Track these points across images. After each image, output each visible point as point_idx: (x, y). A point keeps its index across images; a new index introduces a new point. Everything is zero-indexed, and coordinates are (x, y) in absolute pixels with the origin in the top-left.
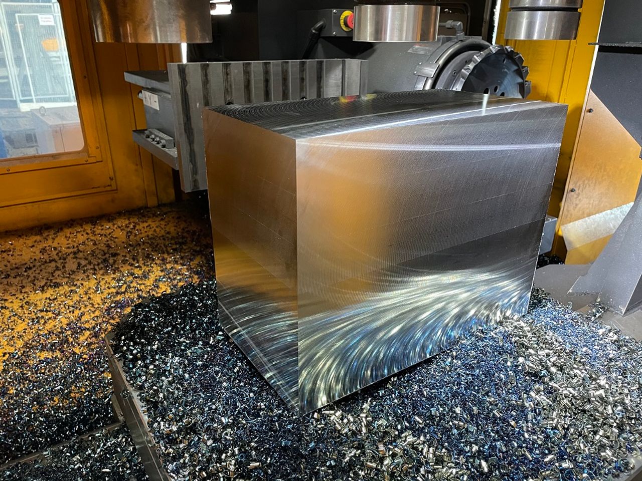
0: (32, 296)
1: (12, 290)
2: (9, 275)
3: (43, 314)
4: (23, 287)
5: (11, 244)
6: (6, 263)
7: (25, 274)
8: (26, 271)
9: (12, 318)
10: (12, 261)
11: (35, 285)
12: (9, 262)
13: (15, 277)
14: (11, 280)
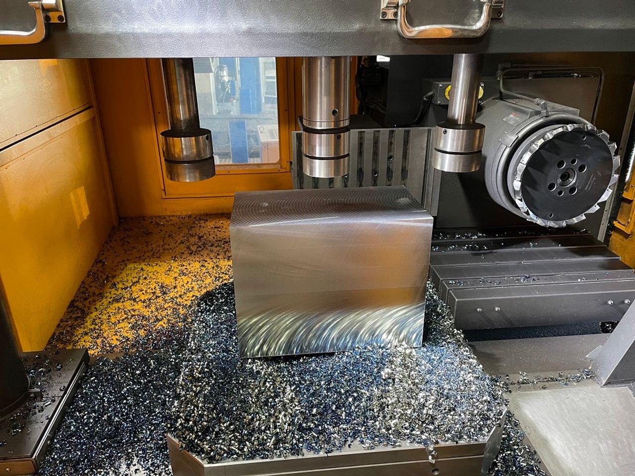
0: (222, 261)
1: (212, 256)
2: (213, 245)
3: (223, 275)
4: (218, 254)
5: (222, 223)
6: (214, 236)
7: (223, 246)
8: (224, 244)
9: (205, 274)
10: (219, 236)
11: (225, 254)
12: (216, 235)
13: (216, 247)
14: (214, 248)
